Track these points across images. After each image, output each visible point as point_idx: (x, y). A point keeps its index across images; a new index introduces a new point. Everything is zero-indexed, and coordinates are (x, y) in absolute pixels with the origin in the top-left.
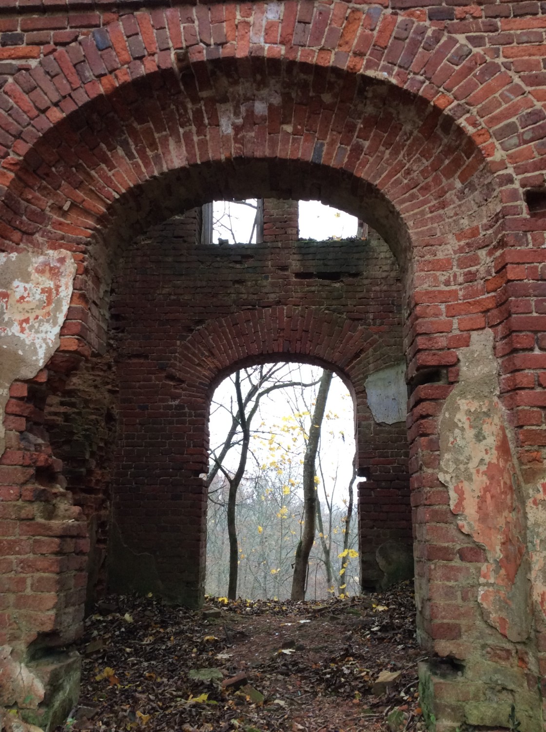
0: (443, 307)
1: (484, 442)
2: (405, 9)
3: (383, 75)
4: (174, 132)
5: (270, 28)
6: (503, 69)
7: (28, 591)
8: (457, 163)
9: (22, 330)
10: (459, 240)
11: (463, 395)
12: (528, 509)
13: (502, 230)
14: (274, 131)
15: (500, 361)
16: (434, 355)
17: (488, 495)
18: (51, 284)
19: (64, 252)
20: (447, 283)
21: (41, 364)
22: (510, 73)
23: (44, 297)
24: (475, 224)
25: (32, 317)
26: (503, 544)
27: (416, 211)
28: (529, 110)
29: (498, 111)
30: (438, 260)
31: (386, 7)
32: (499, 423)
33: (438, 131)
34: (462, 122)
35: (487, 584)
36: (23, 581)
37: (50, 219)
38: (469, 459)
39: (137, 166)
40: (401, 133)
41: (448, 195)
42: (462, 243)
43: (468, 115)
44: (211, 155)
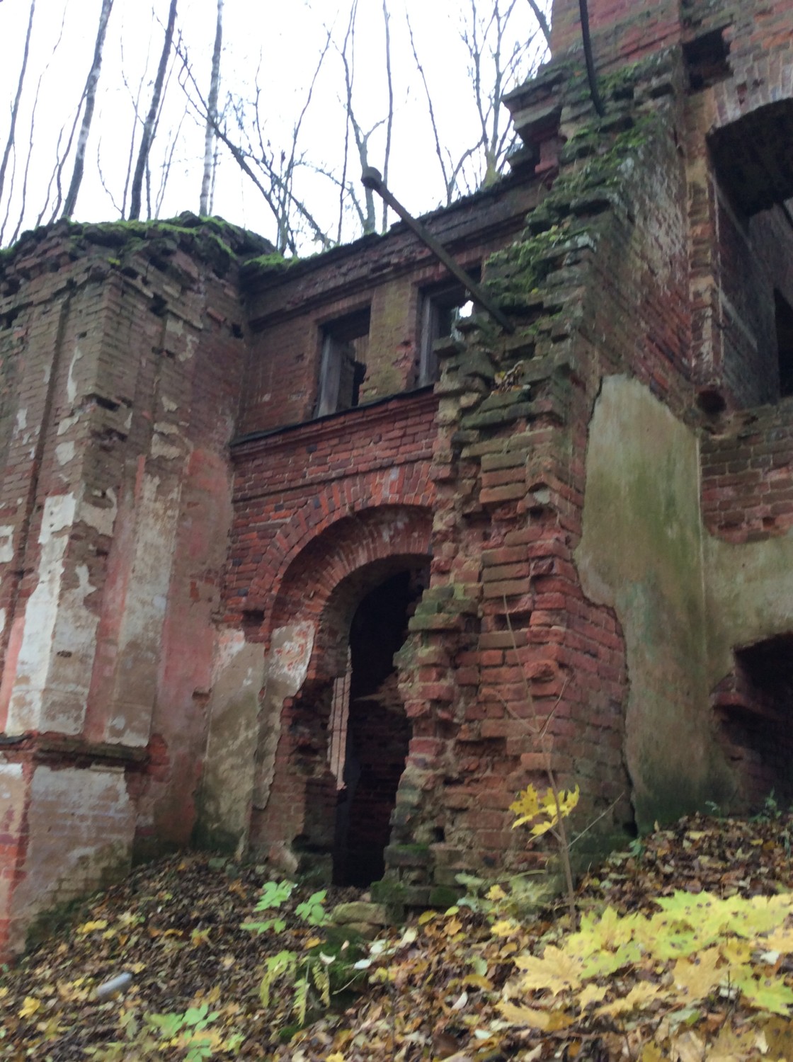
4: (361, 544)
9: (289, 670)
14: (409, 537)
18: (303, 641)
19: (310, 622)
21: (298, 687)
23: (300, 649)
25: (294, 661)
37: (303, 603)
39: (344, 567)
44: (379, 555)
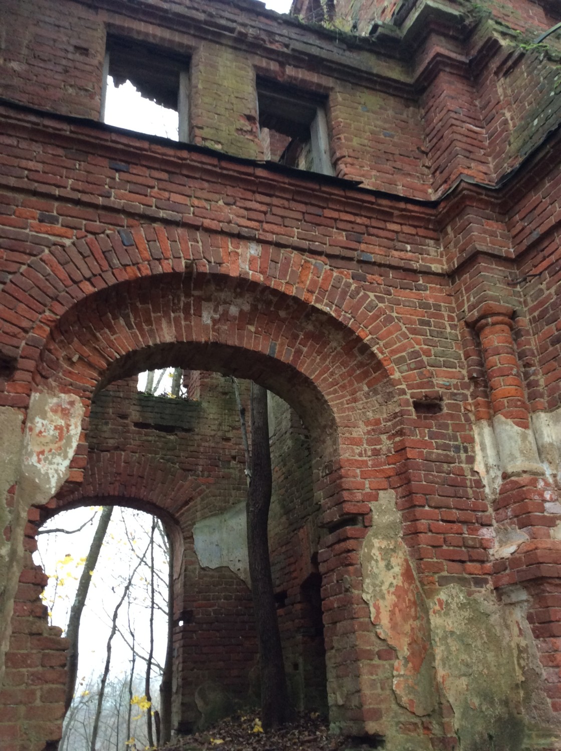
0: (358, 471)
1: (392, 571)
2: (338, 268)
3: (327, 309)
4: (166, 315)
5: (252, 261)
6: (396, 321)
7: (38, 703)
8: (366, 374)
9: (39, 461)
10: (367, 426)
11: (375, 536)
12: (431, 617)
13: (401, 424)
14: (241, 328)
15: (400, 513)
16: (355, 505)
17: (397, 610)
18: (62, 423)
19: (74, 397)
20: (360, 455)
21: (53, 491)
22: (401, 324)
23: (57, 433)
24: (377, 417)
25: (47, 449)
26: (410, 644)
27: (338, 401)
28: (412, 350)
29: (395, 346)
30: (354, 438)
31: (326, 264)
32: (403, 557)
33: (355, 351)
34: (375, 349)
35: (399, 676)
36: (33, 693)
37: (62, 367)
38: (382, 583)
39: (135, 336)
40: (328, 347)
41: (358, 394)
42: (369, 428)
43: (378, 346)
44: (194, 337)
